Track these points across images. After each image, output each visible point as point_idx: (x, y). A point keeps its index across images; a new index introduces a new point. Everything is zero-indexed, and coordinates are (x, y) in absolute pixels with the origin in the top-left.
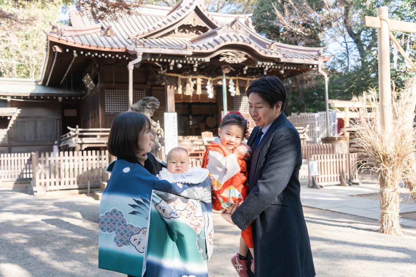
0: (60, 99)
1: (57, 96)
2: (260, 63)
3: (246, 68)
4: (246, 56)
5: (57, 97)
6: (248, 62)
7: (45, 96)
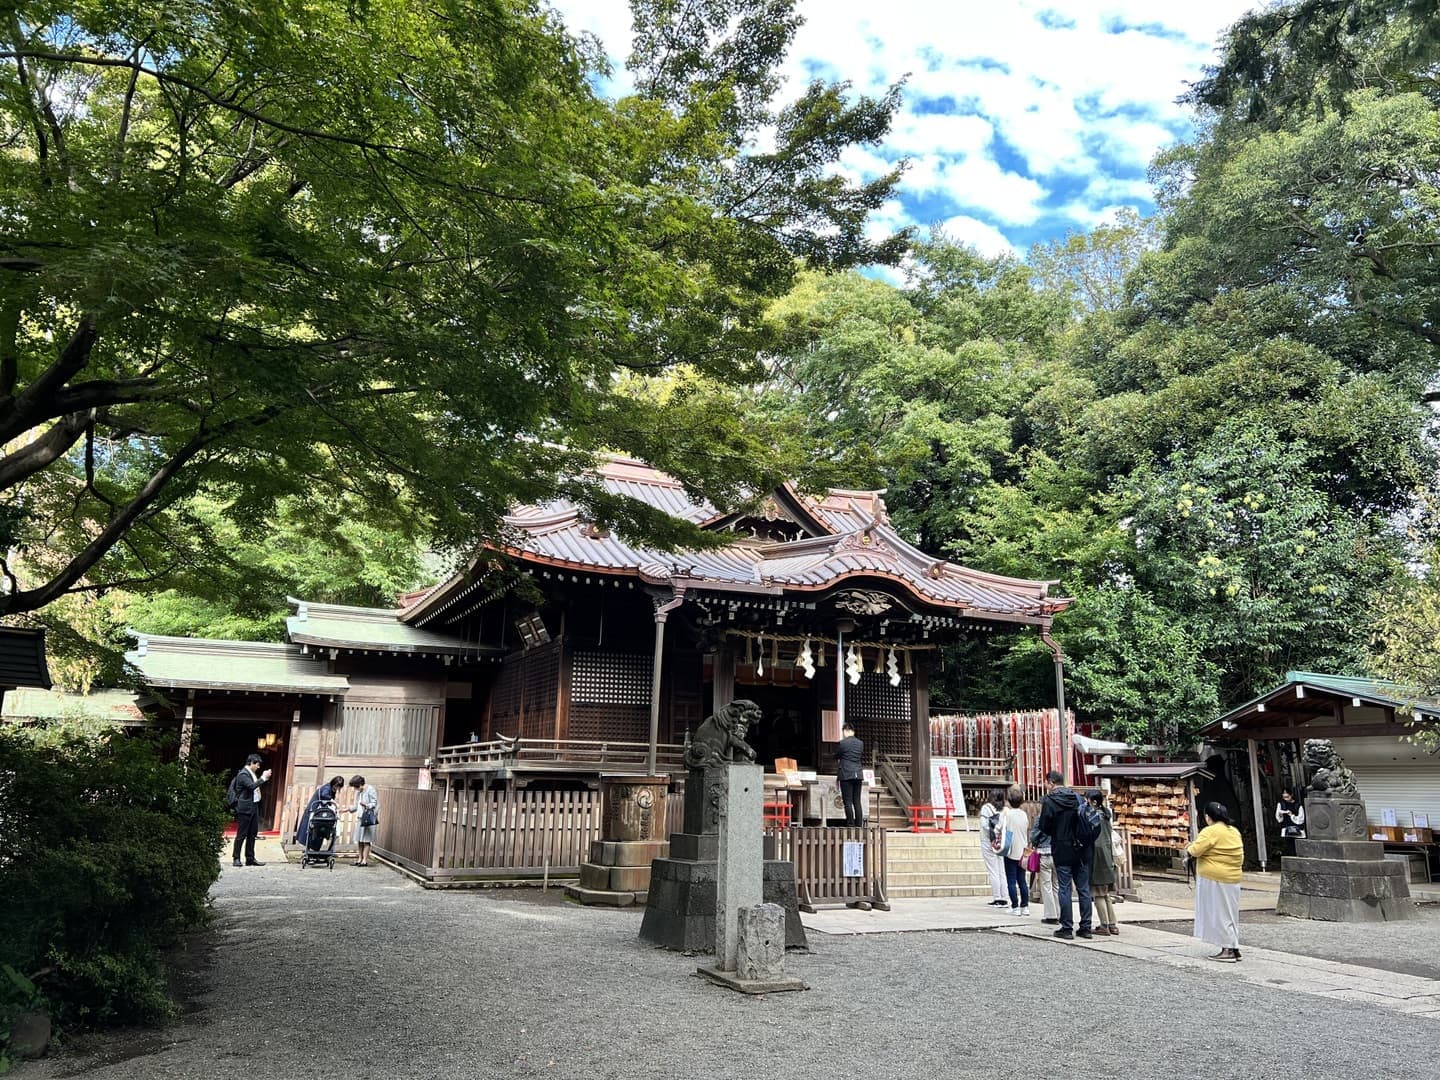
0: (448, 661)
1: (443, 651)
2: (917, 617)
3: (887, 622)
4: (890, 601)
5: (442, 655)
6: (894, 612)
7: (418, 653)
